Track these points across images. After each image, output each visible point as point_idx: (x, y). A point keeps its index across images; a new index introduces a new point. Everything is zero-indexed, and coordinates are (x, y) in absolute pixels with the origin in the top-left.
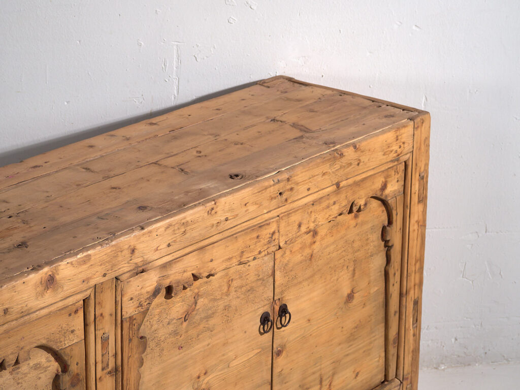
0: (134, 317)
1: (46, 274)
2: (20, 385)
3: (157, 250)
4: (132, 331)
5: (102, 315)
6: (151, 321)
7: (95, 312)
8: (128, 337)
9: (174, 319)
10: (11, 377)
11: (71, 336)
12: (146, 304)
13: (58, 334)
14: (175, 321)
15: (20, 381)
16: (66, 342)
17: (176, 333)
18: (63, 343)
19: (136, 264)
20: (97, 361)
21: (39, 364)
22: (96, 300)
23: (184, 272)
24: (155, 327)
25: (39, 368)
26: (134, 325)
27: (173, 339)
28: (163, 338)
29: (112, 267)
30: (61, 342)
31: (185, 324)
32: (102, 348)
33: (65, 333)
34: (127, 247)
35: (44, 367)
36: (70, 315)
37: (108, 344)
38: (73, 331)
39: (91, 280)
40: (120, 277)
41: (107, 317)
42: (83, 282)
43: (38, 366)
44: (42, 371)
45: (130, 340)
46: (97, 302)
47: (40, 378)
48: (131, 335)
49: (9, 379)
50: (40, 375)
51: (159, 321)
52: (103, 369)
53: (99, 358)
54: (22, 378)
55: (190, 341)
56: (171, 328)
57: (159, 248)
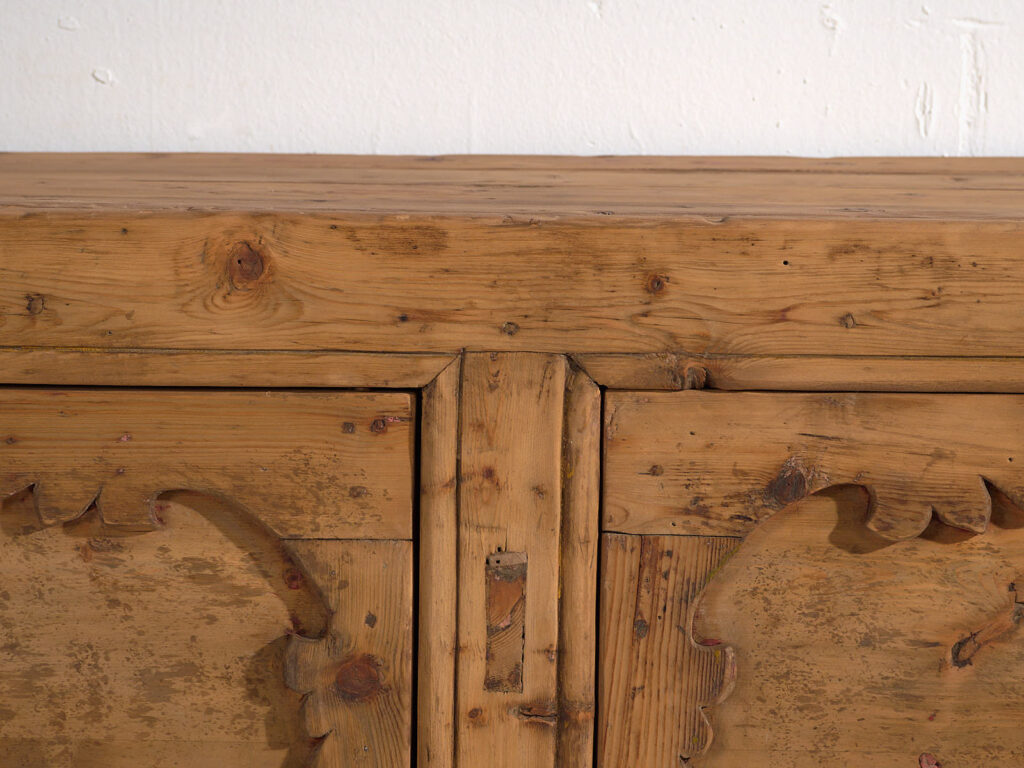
0: (667, 544)
1: (230, 233)
2: (120, 612)
3: (784, 320)
4: (655, 596)
5: (489, 473)
6: (776, 600)
7: (459, 451)
8: (628, 610)
9: (898, 633)
10: (79, 564)
11: (348, 507)
12: (728, 513)
13: (287, 476)
14: (900, 644)
15: (122, 596)
16: (321, 520)
17: (905, 695)
18: (309, 518)
19: (672, 336)
20: (462, 643)
21: (211, 566)
22: (467, 409)
23: (939, 456)
24: (797, 630)
25: (210, 580)
26: (666, 576)
27: (890, 713)
28: (833, 689)
29: (547, 309)
30: (299, 511)
31: (955, 676)
32: (490, 602)
33: (320, 486)
34: (626, 258)
35: (234, 587)
36: (348, 427)
37: (523, 598)
38: (356, 493)
39: (438, 325)
40: (588, 364)
41: (517, 491)
42: (404, 319)
43: (208, 572)
44: (224, 598)
45: (641, 628)
46: (467, 420)
47: (212, 620)
48: (645, 608)
49: (75, 571)
50: (215, 610)
51: (816, 616)
52: (491, 684)
53: (475, 635)
54: (130, 589)
55: (983, 754)
56: (879, 665)
57: (789, 315)
